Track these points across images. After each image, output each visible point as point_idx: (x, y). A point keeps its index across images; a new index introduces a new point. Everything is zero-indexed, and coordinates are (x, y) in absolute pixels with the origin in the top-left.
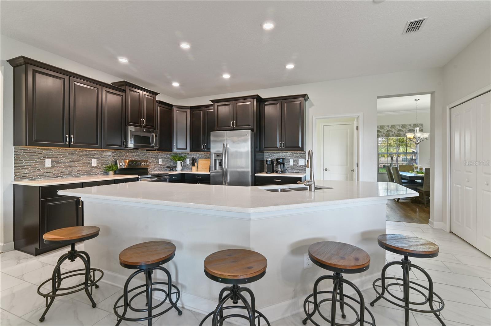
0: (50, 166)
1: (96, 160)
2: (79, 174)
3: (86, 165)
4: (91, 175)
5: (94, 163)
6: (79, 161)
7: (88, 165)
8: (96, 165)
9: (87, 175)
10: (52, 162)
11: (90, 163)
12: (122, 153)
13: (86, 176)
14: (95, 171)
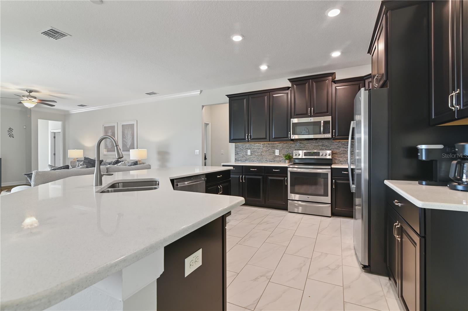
0: (250, 154)
1: (278, 150)
2: (267, 161)
3: (271, 154)
4: (275, 162)
5: (277, 153)
6: (266, 151)
7: (272, 154)
8: (278, 155)
9: (272, 162)
10: (251, 152)
11: (274, 153)
12: (303, 144)
13: (270, 162)
14: (278, 159)
